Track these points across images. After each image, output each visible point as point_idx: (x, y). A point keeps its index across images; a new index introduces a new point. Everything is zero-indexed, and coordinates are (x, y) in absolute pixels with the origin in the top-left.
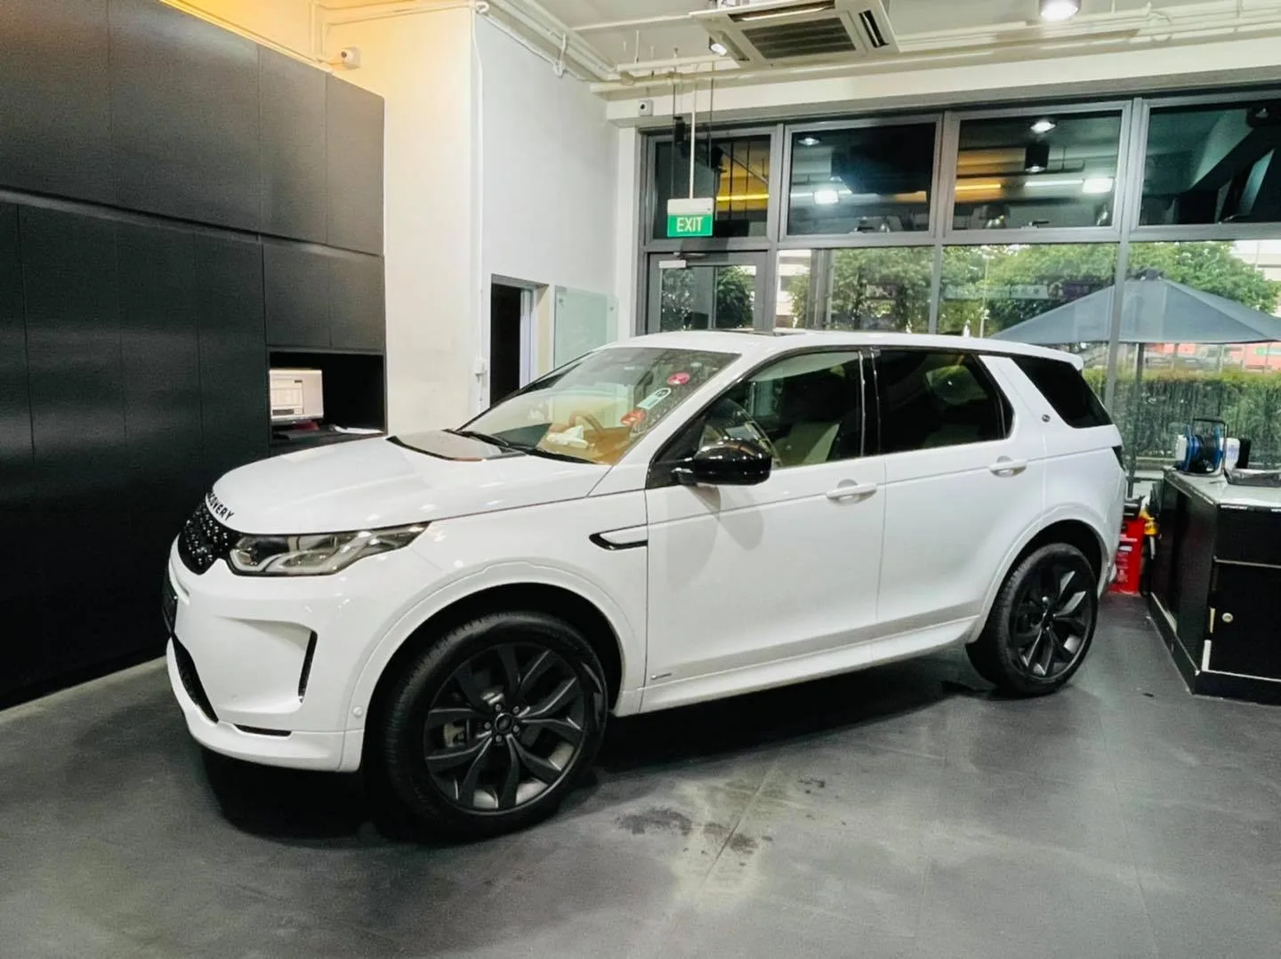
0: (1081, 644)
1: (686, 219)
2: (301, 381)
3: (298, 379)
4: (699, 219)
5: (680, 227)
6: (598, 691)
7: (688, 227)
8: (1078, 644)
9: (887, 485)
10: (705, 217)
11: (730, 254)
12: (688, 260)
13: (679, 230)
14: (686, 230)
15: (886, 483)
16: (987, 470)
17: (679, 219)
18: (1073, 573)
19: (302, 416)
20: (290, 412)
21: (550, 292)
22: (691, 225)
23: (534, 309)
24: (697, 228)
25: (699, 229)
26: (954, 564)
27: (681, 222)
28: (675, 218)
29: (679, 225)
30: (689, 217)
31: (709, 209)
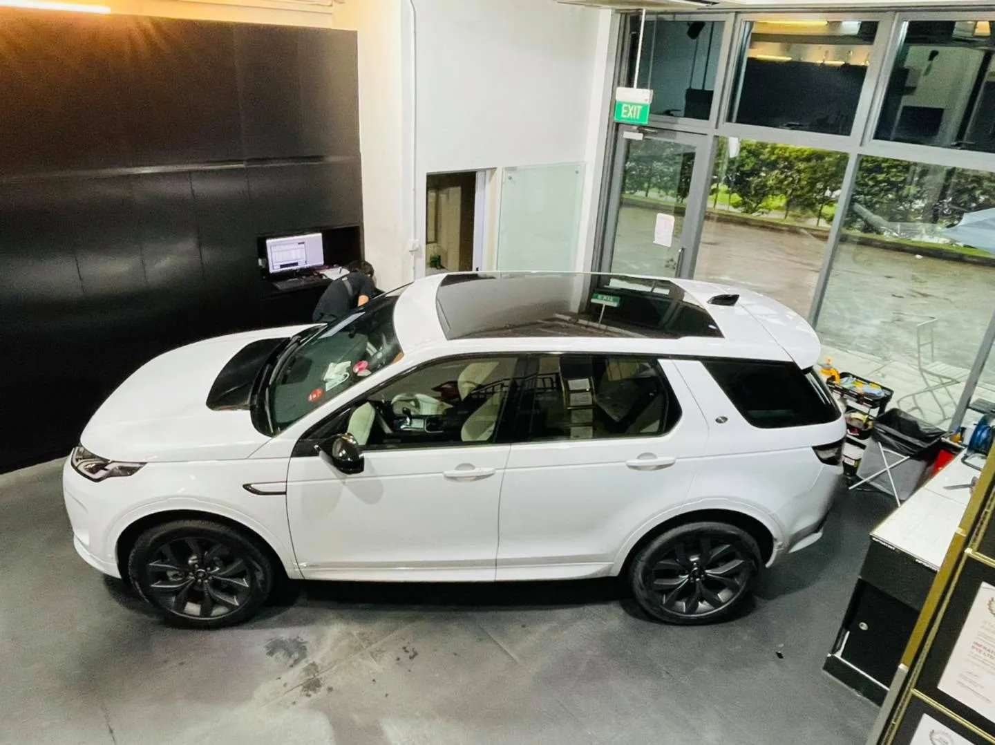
0: (732, 597)
1: (629, 106)
2: (303, 243)
3: (301, 241)
4: (640, 107)
5: (625, 114)
6: (258, 570)
7: (630, 113)
8: (730, 596)
9: (507, 470)
10: (644, 106)
11: (678, 133)
12: (645, 133)
13: (623, 116)
14: (628, 116)
15: (505, 468)
16: (624, 464)
17: (624, 105)
18: (728, 546)
19: (305, 266)
20: (296, 264)
21: (498, 172)
22: (633, 112)
23: (487, 185)
24: (636, 116)
25: (638, 118)
26: (588, 525)
27: (626, 108)
28: (621, 105)
29: (624, 111)
30: (632, 104)
31: (646, 100)
